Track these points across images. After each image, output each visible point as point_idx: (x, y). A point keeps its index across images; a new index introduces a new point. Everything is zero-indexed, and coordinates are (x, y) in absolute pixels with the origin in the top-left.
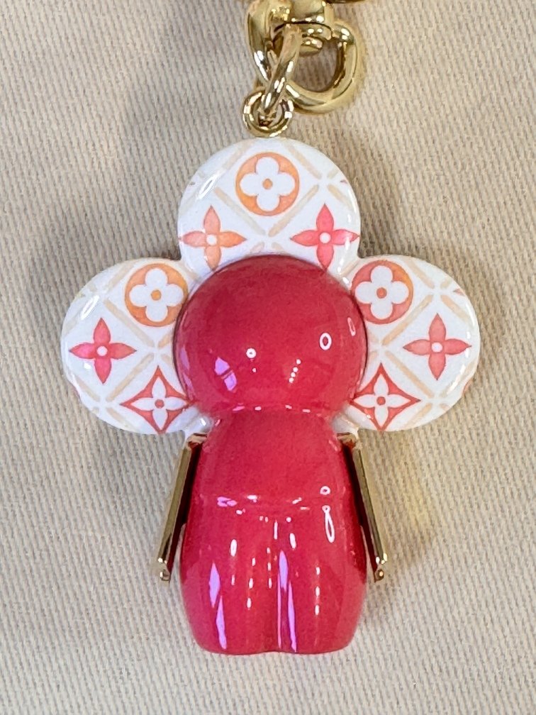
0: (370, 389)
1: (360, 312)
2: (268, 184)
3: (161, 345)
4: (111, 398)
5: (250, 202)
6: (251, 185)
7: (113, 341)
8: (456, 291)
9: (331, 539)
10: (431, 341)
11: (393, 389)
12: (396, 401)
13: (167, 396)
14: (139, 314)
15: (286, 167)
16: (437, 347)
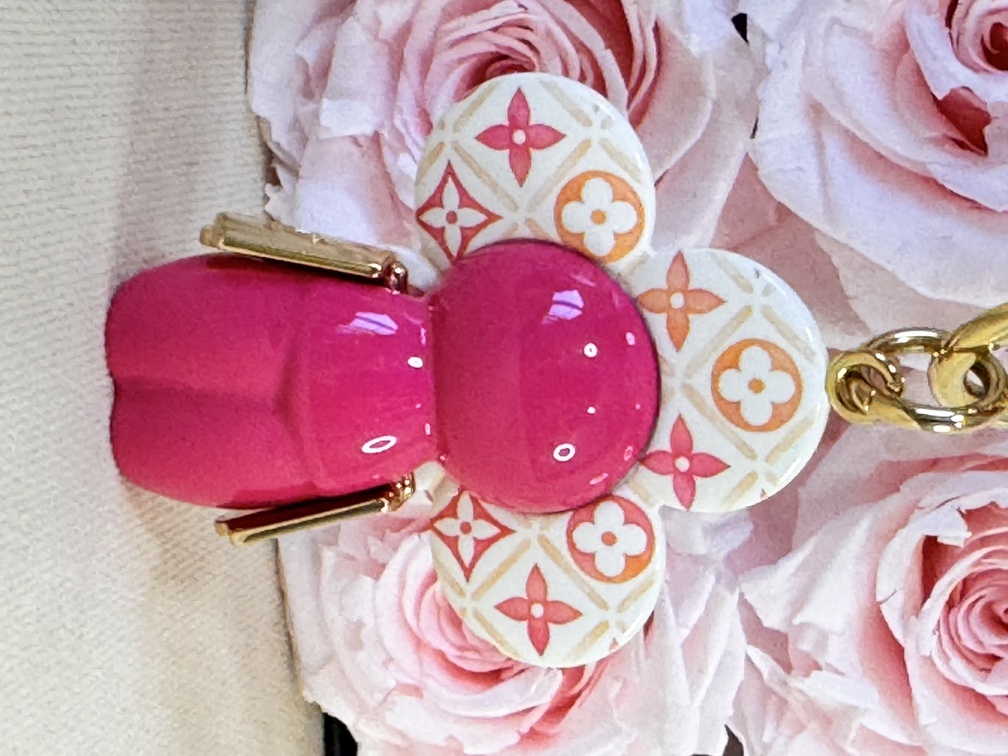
2: (757, 386)
4: (456, 148)
8: (614, 642)
12: (467, 549)
16: (538, 610)
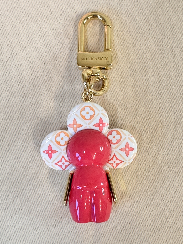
0: (112, 159)
1: (109, 142)
2: (88, 113)
3: (64, 150)
4: (52, 163)
5: (84, 117)
6: (84, 113)
7: (52, 149)
8: (132, 136)
9: (104, 194)
10: (126, 148)
11: (117, 159)
12: (118, 162)
13: (65, 162)
14: (58, 143)
15: (92, 109)
16: (127, 149)
